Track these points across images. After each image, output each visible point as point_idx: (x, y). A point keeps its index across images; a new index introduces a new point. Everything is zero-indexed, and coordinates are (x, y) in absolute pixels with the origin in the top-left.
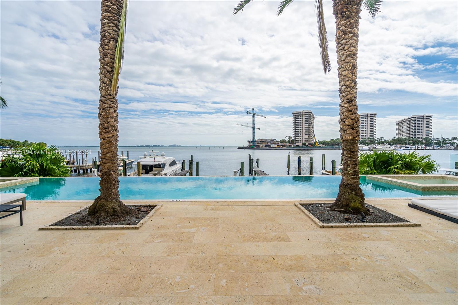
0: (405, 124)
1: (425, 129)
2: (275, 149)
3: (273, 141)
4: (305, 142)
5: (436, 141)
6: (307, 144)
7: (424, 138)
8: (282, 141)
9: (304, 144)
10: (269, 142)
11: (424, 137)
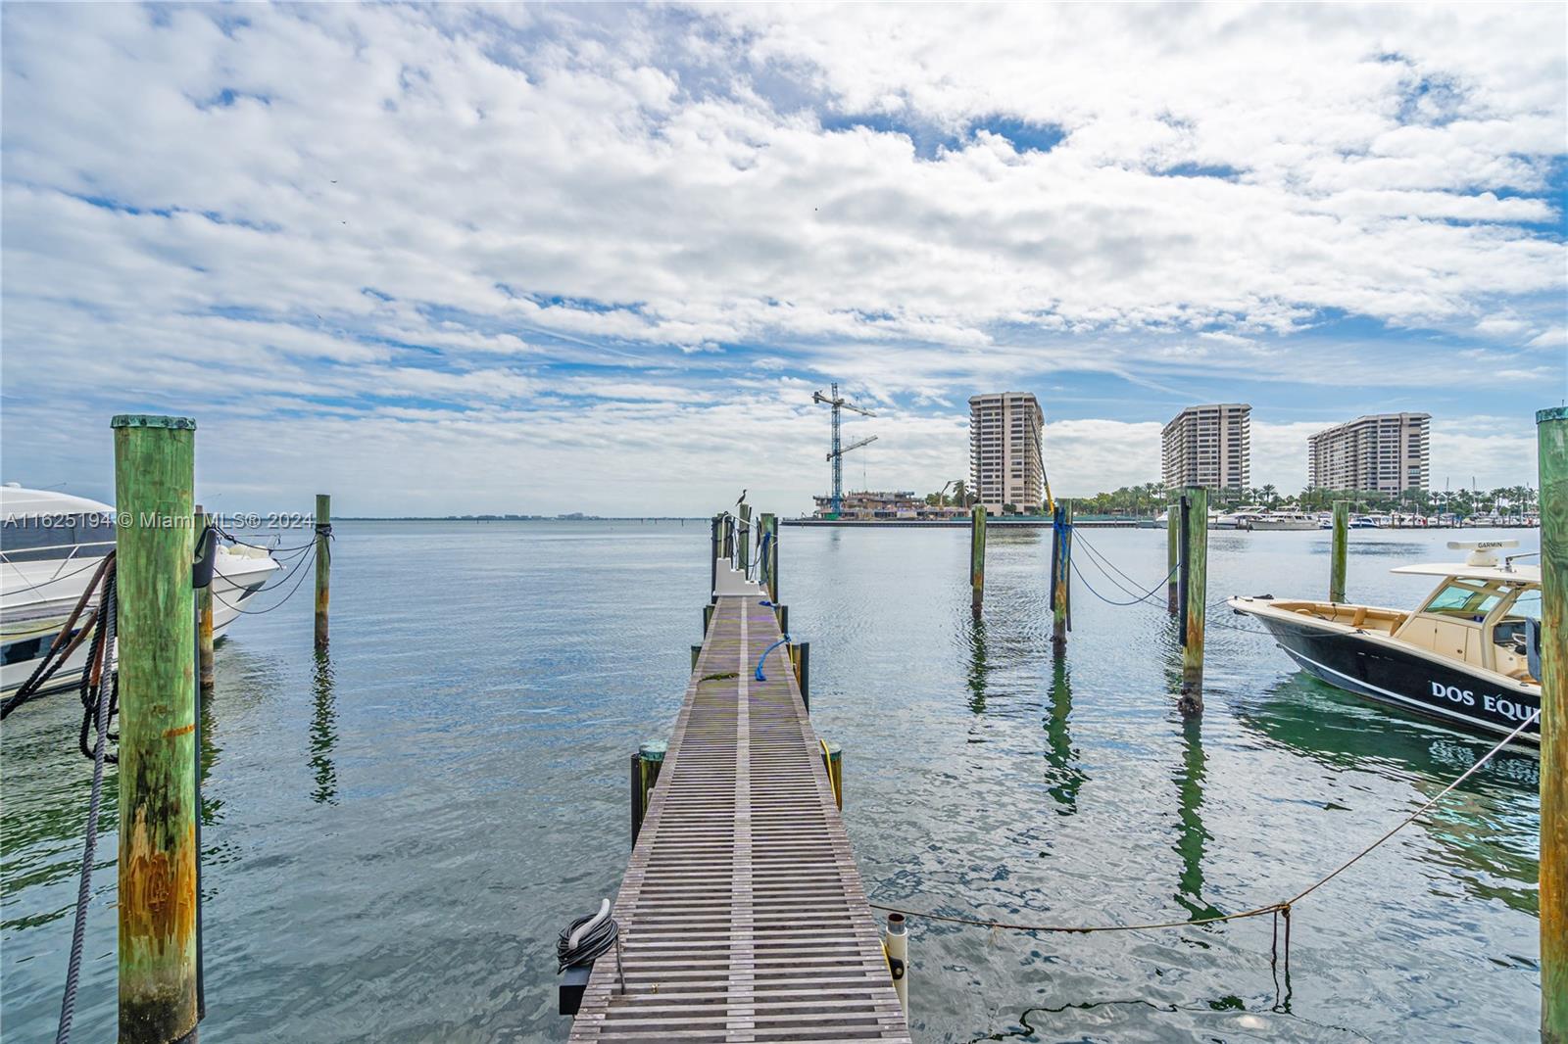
0: (1340, 445)
1: (1406, 462)
2: (912, 525)
3: (902, 499)
4: (1013, 501)
5: (1442, 500)
6: (1020, 507)
7: (1405, 492)
8: (933, 500)
9: (1009, 509)
10: (890, 502)
11: (1405, 486)
